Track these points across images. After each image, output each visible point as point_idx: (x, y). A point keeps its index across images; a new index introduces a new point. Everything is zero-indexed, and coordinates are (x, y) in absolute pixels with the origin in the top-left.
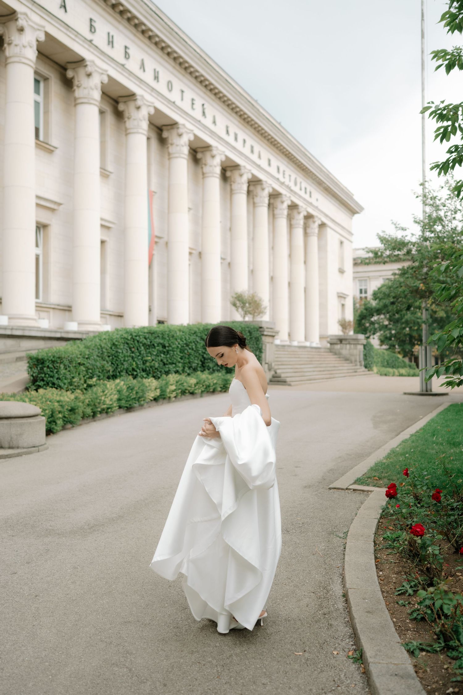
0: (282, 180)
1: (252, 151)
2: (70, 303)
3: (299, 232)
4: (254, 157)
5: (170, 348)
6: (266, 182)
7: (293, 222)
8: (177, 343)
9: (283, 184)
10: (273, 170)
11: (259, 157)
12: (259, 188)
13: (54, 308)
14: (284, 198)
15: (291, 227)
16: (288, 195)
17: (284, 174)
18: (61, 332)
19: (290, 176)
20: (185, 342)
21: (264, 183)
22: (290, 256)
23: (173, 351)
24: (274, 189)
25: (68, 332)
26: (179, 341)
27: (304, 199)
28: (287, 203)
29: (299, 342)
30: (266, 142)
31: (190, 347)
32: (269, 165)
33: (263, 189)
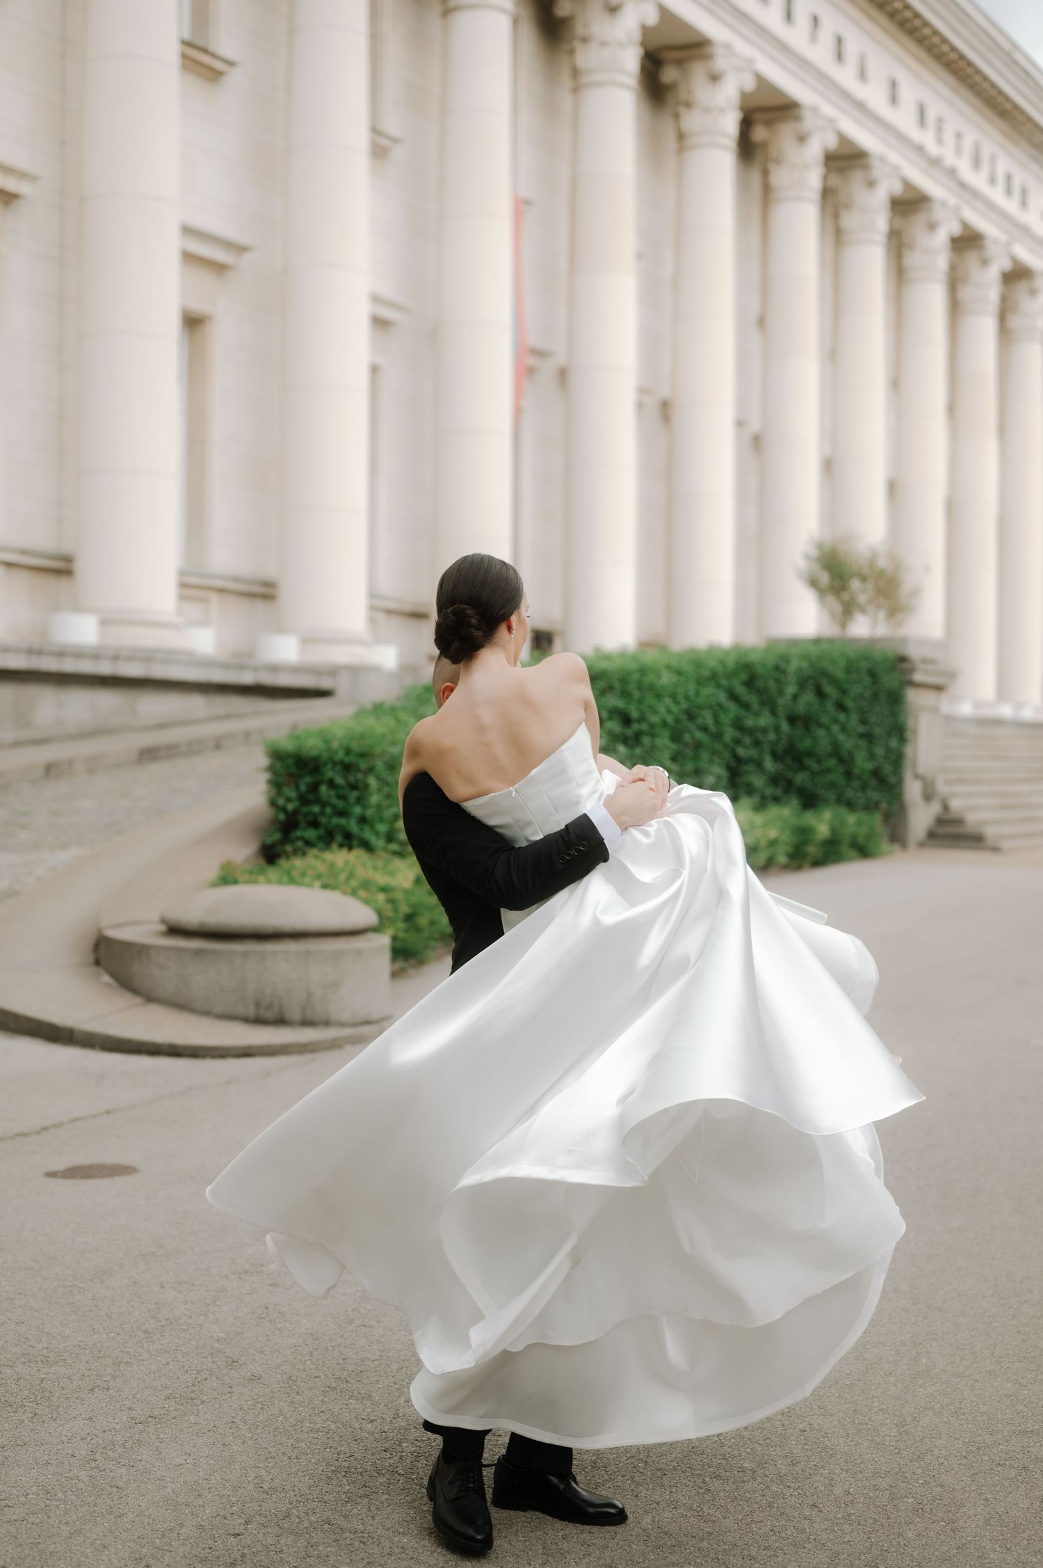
0: (933, 149)
1: (840, 56)
2: (270, 573)
3: (983, 328)
4: (846, 76)
5: (644, 727)
6: (882, 159)
7: (965, 293)
8: (662, 710)
9: (935, 162)
10: (904, 119)
11: (863, 75)
12: (857, 178)
13: (221, 591)
14: (939, 213)
15: (955, 307)
16: (952, 200)
17: (939, 130)
18: (255, 669)
19: (958, 135)
20: (685, 705)
21: (875, 163)
22: (951, 409)
23: (653, 736)
24: (907, 185)
25: (274, 668)
26: (668, 701)
27: (1005, 216)
28: (948, 228)
29: (978, 704)
30: (884, 20)
31: (700, 721)
32: (894, 99)
33: (871, 184)
